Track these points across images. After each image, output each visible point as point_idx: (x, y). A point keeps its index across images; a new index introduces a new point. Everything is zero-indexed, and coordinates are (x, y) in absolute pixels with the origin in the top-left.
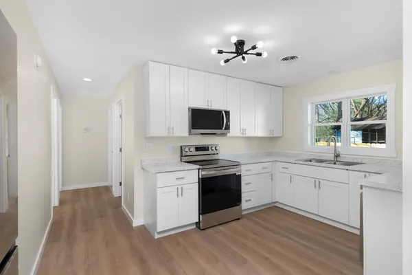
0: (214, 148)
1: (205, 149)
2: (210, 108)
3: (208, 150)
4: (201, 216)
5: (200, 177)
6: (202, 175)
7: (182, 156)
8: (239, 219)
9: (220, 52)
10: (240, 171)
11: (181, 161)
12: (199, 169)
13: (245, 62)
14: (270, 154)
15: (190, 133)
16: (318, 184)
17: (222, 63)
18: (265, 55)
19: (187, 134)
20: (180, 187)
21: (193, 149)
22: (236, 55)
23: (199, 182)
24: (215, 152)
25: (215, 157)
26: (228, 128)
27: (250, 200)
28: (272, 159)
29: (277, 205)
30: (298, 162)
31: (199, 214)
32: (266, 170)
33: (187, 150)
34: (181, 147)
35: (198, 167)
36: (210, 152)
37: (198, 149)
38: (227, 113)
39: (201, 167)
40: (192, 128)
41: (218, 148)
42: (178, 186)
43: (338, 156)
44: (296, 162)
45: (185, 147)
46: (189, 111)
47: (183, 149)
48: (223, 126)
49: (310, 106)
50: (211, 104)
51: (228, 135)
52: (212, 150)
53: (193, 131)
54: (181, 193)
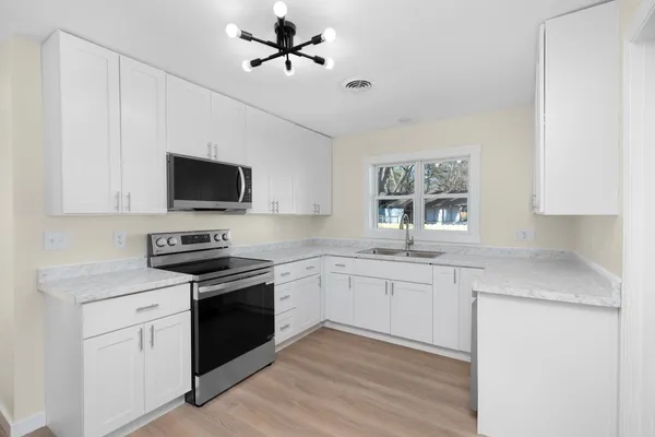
0: (219, 238)
1: (203, 238)
2: (213, 159)
3: (209, 240)
4: (197, 378)
5: (196, 298)
6: (200, 294)
7: (150, 255)
8: (270, 365)
9: (246, 37)
10: (273, 277)
11: (149, 265)
12: (192, 283)
13: (288, 74)
14: (313, 244)
15: (170, 206)
16: (390, 288)
17: (246, 66)
18: (330, 64)
19: (164, 210)
20: (148, 326)
21: (176, 240)
22: (276, 51)
23: (192, 309)
24: (223, 244)
25: (223, 253)
26: (248, 198)
27: (287, 326)
28: (319, 252)
29: (327, 325)
30: (362, 255)
31: (194, 374)
32: (311, 272)
33: (163, 241)
34: (149, 236)
35: (191, 277)
36: (213, 244)
37: (186, 239)
38: (248, 171)
39: (196, 278)
40: (176, 198)
41: (229, 236)
42: (141, 326)
43: (411, 243)
44: (357, 255)
45: (159, 237)
46: (168, 162)
47: (154, 241)
48: (239, 196)
49: (371, 170)
50: (216, 152)
51: (248, 211)
52: (217, 240)
53: (177, 203)
54: (150, 339)
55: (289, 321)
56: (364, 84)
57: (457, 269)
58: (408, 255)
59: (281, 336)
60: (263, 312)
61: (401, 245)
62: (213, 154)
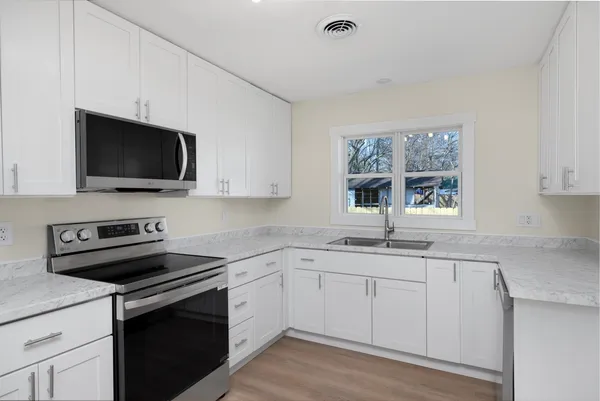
0: (152, 227)
1: (128, 229)
2: (143, 120)
3: (136, 232)
5: (120, 317)
6: (126, 312)
7: (51, 255)
10: (226, 279)
12: (114, 295)
14: (266, 233)
15: (81, 186)
16: (371, 287)
19: (73, 191)
20: (45, 367)
21: (90, 233)
23: (115, 334)
24: (155, 235)
25: (157, 249)
26: (191, 176)
27: (243, 341)
29: (291, 334)
30: (335, 247)
32: (272, 269)
34: (50, 228)
35: (112, 288)
36: (143, 236)
37: (105, 231)
38: (191, 139)
40: (90, 173)
41: (164, 225)
42: (33, 369)
43: (391, 231)
44: (329, 247)
45: (63, 228)
46: (78, 121)
47: (56, 234)
48: (179, 172)
49: (340, 142)
50: (148, 111)
51: (191, 192)
52: (148, 231)
53: (91, 180)
54: (48, 386)
55: (245, 335)
56: (348, 25)
57: (457, 262)
58: (388, 246)
59: (236, 356)
60: (214, 320)
61: (378, 233)
62: (143, 114)
